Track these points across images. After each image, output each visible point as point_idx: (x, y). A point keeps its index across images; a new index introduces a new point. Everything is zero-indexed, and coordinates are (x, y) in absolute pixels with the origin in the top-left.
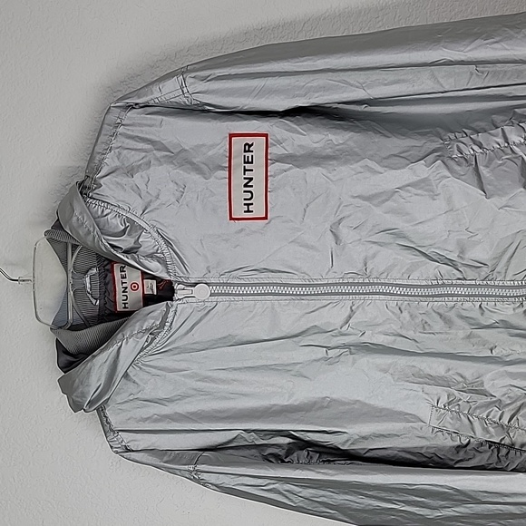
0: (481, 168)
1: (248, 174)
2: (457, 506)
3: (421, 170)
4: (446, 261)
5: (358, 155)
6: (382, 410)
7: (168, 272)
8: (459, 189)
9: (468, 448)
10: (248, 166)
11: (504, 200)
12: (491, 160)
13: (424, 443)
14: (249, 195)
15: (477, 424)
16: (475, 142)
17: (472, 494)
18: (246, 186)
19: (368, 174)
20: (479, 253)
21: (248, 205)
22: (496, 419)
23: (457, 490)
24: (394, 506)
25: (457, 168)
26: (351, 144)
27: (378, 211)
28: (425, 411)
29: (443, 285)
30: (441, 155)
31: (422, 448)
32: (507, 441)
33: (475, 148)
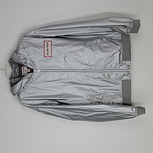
0: (92, 46)
1: (48, 48)
3: (81, 47)
4: (86, 65)
5: (68, 44)
6: (76, 96)
7: (32, 67)
8: (88, 50)
9: (93, 103)
10: (47, 47)
11: (96, 52)
12: (94, 45)
13: (85, 102)
14: (48, 52)
15: (95, 99)
16: (91, 42)
18: (47, 50)
19: (71, 48)
20: (92, 63)
21: (48, 54)
22: (99, 97)
25: (87, 47)
26: (67, 42)
27: (72, 54)
28: (84, 96)
29: (86, 70)
30: (85, 44)
31: (84, 103)
32: (101, 102)
33: (91, 43)
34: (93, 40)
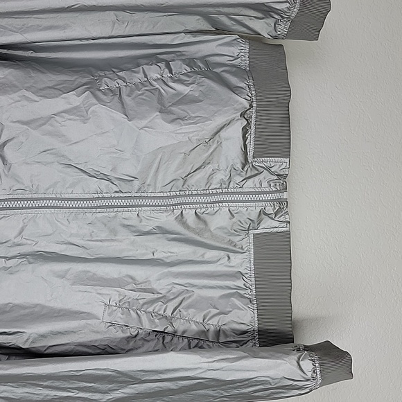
0: (124, 97)
2: (123, 387)
3: (73, 99)
4: (102, 176)
5: (15, 86)
6: (61, 310)
8: (106, 115)
9: (138, 338)
11: (144, 123)
12: (132, 91)
13: (99, 337)
15: (144, 318)
16: (120, 78)
17: (132, 374)
19: (26, 103)
20: (128, 169)
22: (162, 312)
23: (119, 372)
24: (70, 394)
25: (104, 97)
26: (11, 78)
27: (35, 133)
28: (99, 310)
29: (104, 198)
30: (92, 87)
31: (96, 341)
32: (170, 329)
33: (119, 81)
34: (130, 66)
